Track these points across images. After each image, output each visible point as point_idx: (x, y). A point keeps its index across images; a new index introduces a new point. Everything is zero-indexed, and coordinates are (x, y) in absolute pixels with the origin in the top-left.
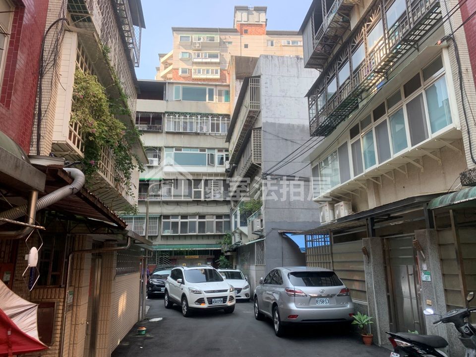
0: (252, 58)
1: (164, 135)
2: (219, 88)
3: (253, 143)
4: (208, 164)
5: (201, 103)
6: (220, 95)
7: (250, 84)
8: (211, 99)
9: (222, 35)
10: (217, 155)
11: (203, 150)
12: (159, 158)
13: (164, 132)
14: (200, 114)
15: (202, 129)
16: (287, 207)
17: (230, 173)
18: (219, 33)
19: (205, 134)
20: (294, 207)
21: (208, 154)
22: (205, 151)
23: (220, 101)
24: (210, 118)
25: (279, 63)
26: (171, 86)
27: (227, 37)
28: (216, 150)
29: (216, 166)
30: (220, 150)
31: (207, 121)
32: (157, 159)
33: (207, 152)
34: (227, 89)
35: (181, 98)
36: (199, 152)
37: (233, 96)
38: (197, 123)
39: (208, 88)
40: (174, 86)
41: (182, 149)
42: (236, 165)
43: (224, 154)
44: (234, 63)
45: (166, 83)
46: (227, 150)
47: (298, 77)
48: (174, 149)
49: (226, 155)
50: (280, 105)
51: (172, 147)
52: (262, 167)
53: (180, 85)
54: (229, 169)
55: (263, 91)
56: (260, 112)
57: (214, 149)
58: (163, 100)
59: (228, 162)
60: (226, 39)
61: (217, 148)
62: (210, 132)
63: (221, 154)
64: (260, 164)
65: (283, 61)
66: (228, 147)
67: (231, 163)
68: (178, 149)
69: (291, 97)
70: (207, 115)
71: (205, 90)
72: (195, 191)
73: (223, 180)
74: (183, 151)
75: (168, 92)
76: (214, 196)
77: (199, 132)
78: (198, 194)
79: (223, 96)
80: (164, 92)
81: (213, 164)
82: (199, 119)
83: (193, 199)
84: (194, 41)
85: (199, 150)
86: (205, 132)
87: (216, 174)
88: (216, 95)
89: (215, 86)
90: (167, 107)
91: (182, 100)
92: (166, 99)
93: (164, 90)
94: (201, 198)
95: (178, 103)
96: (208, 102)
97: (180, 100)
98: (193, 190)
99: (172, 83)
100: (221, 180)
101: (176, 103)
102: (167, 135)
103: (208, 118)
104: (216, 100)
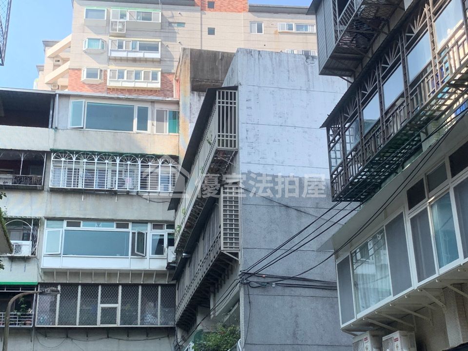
0: (223, 53)
1: (45, 196)
2: (158, 107)
3: (222, 213)
4: (133, 254)
5: (122, 134)
6: (160, 118)
7: (217, 100)
8: (143, 126)
9: (166, 10)
10: (151, 234)
11: (122, 224)
12: (34, 241)
13: (46, 188)
14: (121, 155)
15: (122, 183)
16: (288, 342)
17: (176, 271)
18: (160, 6)
19: (128, 194)
20: (303, 343)
21: (134, 233)
22: (128, 227)
23: (160, 130)
24: (139, 163)
25: (273, 64)
26: (64, 100)
27: (176, 13)
28: (149, 226)
29: (148, 256)
30: (157, 225)
31: (132, 168)
32: (29, 243)
33: (130, 229)
34: (173, 108)
35: (83, 124)
36: (114, 228)
37: (184, 122)
38: (114, 171)
39: (136, 106)
40: (72, 101)
41: (82, 224)
42: (190, 256)
43: (165, 232)
44: (188, 61)
45: (55, 95)
46: (171, 225)
47: (308, 91)
48: (65, 222)
49: (169, 234)
50: (274, 141)
51: (61, 219)
52: (241, 259)
53: (84, 100)
54: (174, 262)
55: (242, 115)
56: (236, 152)
57: (145, 222)
58: (47, 126)
59: (172, 249)
60: (173, 17)
61: (151, 222)
62: (139, 190)
63: (159, 232)
64: (236, 254)
65: (280, 61)
66: (172, 219)
67: (178, 252)
68: (74, 222)
69: (295, 127)
70: (133, 157)
71: (131, 109)
72: (103, 309)
73: (162, 285)
74: (83, 226)
75: (58, 113)
76: (142, 319)
77: (116, 189)
78: (109, 314)
79: (166, 122)
80: (51, 112)
81: (143, 253)
82: (118, 165)
83: (99, 325)
84: (112, 20)
85: (115, 225)
86: (128, 190)
87: (149, 274)
88: (153, 120)
89: (150, 104)
90: (55, 140)
91: (85, 127)
92: (54, 127)
93: (51, 108)
94: (115, 323)
95: (77, 132)
96: (137, 133)
97: (83, 128)
98: (100, 306)
99: (68, 96)
100: (156, 286)
101: (73, 132)
102: (53, 195)
103: (136, 162)
104: (152, 129)
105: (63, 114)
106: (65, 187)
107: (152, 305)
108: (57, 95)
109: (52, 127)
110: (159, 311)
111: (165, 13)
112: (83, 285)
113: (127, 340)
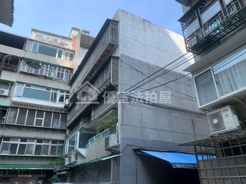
1: (18, 74)
2: (66, 51)
4: (52, 100)
5: (52, 58)
6: (66, 55)
7: (110, 25)
8: (60, 56)
10: (59, 94)
11: (48, 89)
12: (10, 90)
13: (18, 71)
14: (50, 64)
15: (50, 74)
17: (68, 109)
18: (61, 38)
19: (51, 79)
21: (52, 93)
22: (50, 90)
23: (66, 59)
25: (132, 18)
26: (30, 42)
28: (59, 91)
29: (57, 102)
30: (62, 91)
31: (54, 70)
32: (8, 90)
34: (72, 53)
36: (45, 90)
37: (77, 56)
38: (47, 70)
40: (33, 42)
41: (32, 86)
43: (65, 94)
44: (80, 37)
46: (68, 92)
47: (144, 31)
48: (25, 85)
50: (133, 45)
51: (23, 83)
52: (119, 88)
53: (38, 43)
54: (68, 105)
55: (121, 32)
57: (57, 90)
58: (22, 49)
59: (67, 100)
60: (64, 42)
62: (56, 78)
63: (62, 94)
64: (117, 86)
65: (135, 18)
66: (69, 90)
67: (70, 101)
68: (28, 85)
70: (55, 66)
71: (56, 50)
73: (62, 113)
74: (32, 87)
75: (27, 46)
76: (52, 125)
77: (47, 76)
78: (39, 122)
79: (69, 57)
80: (24, 45)
81: (55, 100)
82: (49, 68)
83: (34, 126)
84: (44, 39)
85: (45, 89)
86: (52, 77)
87: (56, 109)
88: (64, 55)
89: (63, 50)
90: (25, 55)
91: (37, 52)
92: (25, 50)
93: (25, 43)
94: (41, 126)
95: (34, 54)
96: (57, 58)
97: (36, 52)
98: (36, 118)
99: (32, 40)
100: (59, 113)
101: (32, 53)
102: (21, 74)
103: (56, 68)
104: (63, 58)
105: (29, 46)
106: (27, 72)
107: (57, 120)
108: (28, 39)
109: (24, 50)
110: (59, 123)
111: (62, 40)
112: (29, 109)
113: (45, 133)
